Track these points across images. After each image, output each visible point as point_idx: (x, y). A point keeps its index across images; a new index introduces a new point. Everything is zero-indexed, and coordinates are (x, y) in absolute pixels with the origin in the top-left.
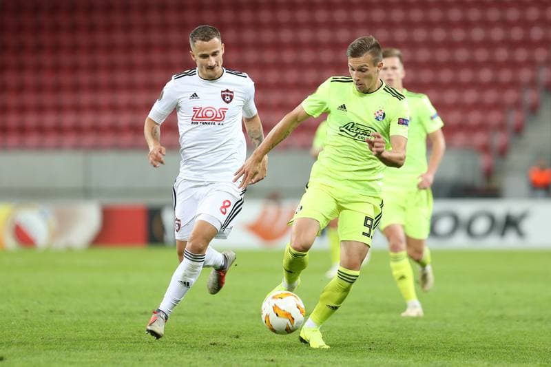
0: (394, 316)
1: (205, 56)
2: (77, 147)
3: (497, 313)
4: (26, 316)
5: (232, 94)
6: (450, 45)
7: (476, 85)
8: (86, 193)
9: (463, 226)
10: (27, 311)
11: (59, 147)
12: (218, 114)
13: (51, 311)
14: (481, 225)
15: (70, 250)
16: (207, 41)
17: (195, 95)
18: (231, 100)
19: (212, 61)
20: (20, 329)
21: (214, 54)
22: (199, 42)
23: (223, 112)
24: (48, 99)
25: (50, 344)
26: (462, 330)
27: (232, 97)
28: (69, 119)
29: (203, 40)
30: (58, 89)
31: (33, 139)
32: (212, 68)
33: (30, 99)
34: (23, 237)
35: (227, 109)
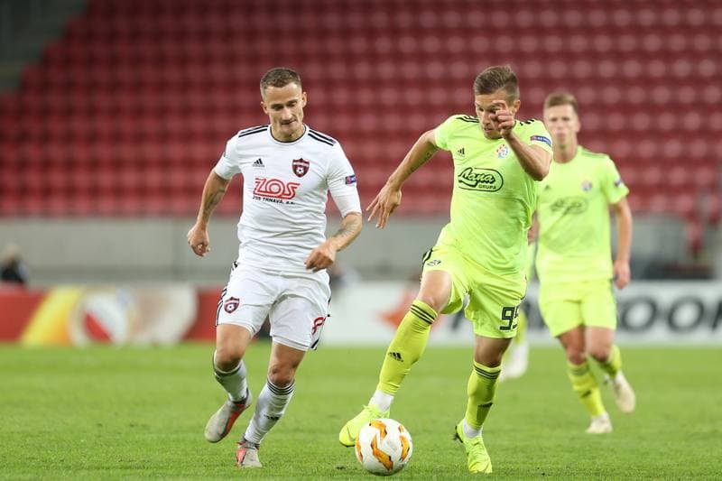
0: (574, 432)
1: (278, 107)
2: (166, 214)
3: (706, 429)
4: (100, 431)
5: (306, 165)
6: (647, 82)
7: (680, 133)
8: (176, 273)
9: (663, 316)
10: (100, 425)
11: (141, 214)
12: (286, 189)
13: (132, 426)
14: (686, 315)
15: (156, 346)
16: (281, 86)
17: (259, 162)
18: (305, 172)
19: (288, 113)
20: (92, 448)
21: (291, 104)
22: (271, 88)
23: (293, 188)
24: (127, 151)
25: (130, 467)
26: (661, 450)
27: (306, 170)
28: (154, 178)
29: (275, 85)
30: (140, 138)
31: (106, 204)
32: (287, 123)
33: (103, 151)
34: (95, 330)
35: (298, 184)
